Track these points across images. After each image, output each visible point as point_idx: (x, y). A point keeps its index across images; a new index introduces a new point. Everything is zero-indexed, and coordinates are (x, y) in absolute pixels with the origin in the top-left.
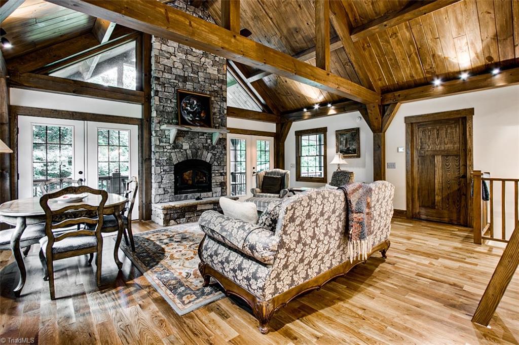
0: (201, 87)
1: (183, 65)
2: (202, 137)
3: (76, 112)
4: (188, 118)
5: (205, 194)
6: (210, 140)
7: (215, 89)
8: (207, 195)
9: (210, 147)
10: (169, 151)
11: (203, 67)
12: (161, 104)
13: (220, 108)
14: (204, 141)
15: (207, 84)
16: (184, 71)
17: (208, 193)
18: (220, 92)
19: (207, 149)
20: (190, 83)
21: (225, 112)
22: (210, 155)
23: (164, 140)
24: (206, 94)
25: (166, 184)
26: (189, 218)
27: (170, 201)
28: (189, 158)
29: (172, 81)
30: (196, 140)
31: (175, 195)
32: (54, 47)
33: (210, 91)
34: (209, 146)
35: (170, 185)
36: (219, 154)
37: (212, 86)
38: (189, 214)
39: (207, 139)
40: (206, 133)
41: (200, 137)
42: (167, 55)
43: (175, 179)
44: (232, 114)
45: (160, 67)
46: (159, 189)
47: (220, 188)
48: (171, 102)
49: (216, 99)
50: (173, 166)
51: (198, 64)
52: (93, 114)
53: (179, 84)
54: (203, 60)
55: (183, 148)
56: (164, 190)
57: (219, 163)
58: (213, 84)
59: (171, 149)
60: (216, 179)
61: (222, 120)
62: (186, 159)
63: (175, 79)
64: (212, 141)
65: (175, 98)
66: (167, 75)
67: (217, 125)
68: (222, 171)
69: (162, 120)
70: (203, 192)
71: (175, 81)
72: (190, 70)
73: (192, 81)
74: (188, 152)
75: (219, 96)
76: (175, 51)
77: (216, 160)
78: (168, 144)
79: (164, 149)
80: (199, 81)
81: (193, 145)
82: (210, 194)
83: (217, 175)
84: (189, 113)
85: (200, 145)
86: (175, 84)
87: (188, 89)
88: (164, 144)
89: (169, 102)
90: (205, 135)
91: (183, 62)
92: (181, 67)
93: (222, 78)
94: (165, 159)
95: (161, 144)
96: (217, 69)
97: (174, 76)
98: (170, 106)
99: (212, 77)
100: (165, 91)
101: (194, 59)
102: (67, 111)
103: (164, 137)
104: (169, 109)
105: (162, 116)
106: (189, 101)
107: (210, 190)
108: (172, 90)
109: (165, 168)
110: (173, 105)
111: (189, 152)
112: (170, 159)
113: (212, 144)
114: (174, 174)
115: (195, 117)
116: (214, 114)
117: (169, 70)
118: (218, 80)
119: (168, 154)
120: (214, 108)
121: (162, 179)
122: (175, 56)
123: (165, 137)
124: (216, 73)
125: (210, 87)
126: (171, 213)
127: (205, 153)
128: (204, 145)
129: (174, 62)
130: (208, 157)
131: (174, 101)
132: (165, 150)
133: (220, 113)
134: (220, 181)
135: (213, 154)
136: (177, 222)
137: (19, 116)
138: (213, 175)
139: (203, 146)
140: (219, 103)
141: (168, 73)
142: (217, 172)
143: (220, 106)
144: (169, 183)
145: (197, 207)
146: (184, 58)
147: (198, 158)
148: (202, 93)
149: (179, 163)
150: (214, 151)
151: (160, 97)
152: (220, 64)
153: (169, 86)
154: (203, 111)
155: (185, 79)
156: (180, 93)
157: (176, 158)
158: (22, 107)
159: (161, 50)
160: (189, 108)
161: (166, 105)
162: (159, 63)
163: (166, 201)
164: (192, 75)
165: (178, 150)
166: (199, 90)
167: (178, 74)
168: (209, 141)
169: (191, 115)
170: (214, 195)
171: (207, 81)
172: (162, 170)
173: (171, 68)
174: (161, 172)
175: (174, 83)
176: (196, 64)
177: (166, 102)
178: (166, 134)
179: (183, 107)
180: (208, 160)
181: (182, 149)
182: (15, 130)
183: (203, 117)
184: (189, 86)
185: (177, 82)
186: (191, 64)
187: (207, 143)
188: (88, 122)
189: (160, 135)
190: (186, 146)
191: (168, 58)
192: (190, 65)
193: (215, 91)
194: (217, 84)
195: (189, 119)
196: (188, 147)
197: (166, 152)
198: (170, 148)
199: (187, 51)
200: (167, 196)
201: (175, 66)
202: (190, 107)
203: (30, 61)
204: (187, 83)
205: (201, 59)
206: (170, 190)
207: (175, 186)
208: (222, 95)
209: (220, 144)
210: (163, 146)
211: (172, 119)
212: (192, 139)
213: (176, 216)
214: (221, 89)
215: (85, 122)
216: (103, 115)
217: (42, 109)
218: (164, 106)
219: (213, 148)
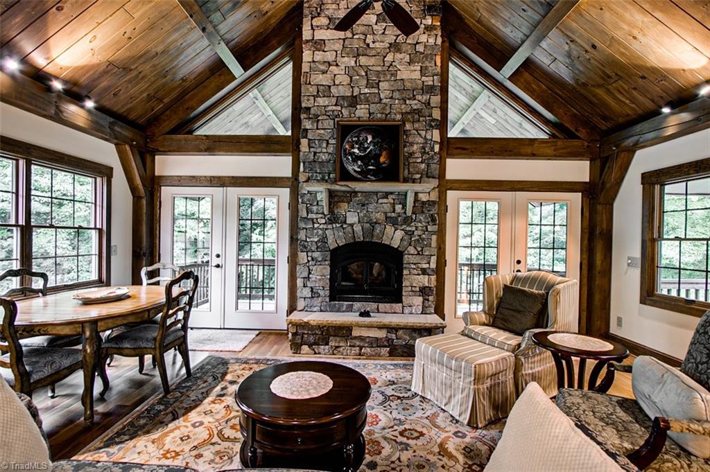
0: (384, 109)
1: (351, 78)
2: (385, 201)
3: (214, 177)
4: (353, 168)
5: (388, 305)
6: (400, 206)
7: (415, 107)
8: (391, 308)
9: (399, 219)
10: (321, 226)
11: (391, 70)
12: (312, 149)
13: (426, 143)
14: (387, 208)
15: (397, 101)
16: (352, 87)
17: (394, 305)
18: (426, 112)
19: (394, 222)
20: (362, 106)
21: (437, 148)
22: (399, 234)
23: (315, 208)
24: (394, 120)
25: (316, 281)
26: (337, 347)
27: (321, 311)
28: (357, 240)
29: (330, 108)
30: (371, 207)
31: (330, 301)
32: (187, 97)
33: (402, 114)
34: (399, 216)
35: (321, 283)
36: (419, 233)
37: (408, 102)
38: (336, 341)
39: (393, 205)
40: (392, 193)
41: (380, 201)
42: (323, 67)
43: (331, 275)
44: (459, 151)
45: (311, 89)
46: (304, 289)
47: (421, 298)
48: (328, 143)
49: (416, 125)
50: (329, 253)
51: (379, 69)
52: (233, 177)
53: (343, 111)
54: (389, 58)
55: (348, 222)
56: (312, 291)
57: (419, 249)
58: (409, 99)
59: (326, 223)
60: (414, 280)
61: (428, 165)
62: (352, 241)
63: (336, 105)
64: (404, 206)
65: (335, 136)
66: (322, 101)
67: (418, 176)
68: (425, 266)
69: (312, 176)
70: (381, 302)
71: (334, 108)
72: (365, 82)
73: (367, 101)
74: (355, 229)
75: (421, 119)
76: (336, 56)
77: (413, 243)
78: (320, 216)
79: (313, 223)
80: (381, 99)
81: (365, 215)
82: (398, 307)
83: (415, 272)
84: (356, 158)
85: (380, 216)
86: (336, 113)
87: (359, 118)
88: (314, 216)
89: (324, 145)
90: (390, 197)
91: (350, 72)
92: (346, 80)
93: (431, 83)
94: (316, 240)
95: (310, 216)
96: (419, 68)
97: (334, 100)
98: (326, 153)
99: (408, 85)
100: (317, 129)
101: (372, 61)
102: (205, 177)
103: (315, 203)
104: (324, 157)
105: (312, 170)
106: (358, 137)
107: (398, 299)
108: (329, 124)
109: (316, 255)
110: (331, 149)
111: (358, 228)
112: (324, 240)
113: (405, 213)
114: (331, 266)
115: (367, 165)
116: (411, 154)
117: (326, 91)
118: (422, 89)
119: (320, 232)
120: (412, 144)
121: (310, 273)
122: (337, 65)
123: (317, 204)
124: (417, 75)
125: (403, 106)
126: (303, 333)
127: (389, 229)
128: (389, 215)
129: (335, 75)
130: (394, 237)
131: (333, 141)
132: (316, 226)
133: (424, 153)
134: (421, 285)
135: (406, 232)
136: (313, 350)
137: (162, 188)
138: (405, 272)
139: (387, 218)
140: (423, 133)
141: (324, 96)
142: (413, 266)
143: (425, 138)
144: (320, 280)
145: (351, 330)
146: (353, 63)
147: (375, 240)
148: (385, 121)
149: (339, 247)
150: (409, 225)
151: (309, 140)
152: (426, 57)
153: (325, 117)
154: (384, 153)
155: (353, 101)
156: (343, 126)
157: (335, 238)
158: (164, 176)
159: (314, 61)
160: (356, 151)
161: (319, 150)
162: (310, 84)
163: (315, 309)
164: (366, 91)
165: (338, 225)
166: (379, 115)
167: (341, 95)
168: (398, 208)
169: (359, 163)
170: (407, 310)
171: (397, 95)
172: (310, 259)
173: (330, 87)
174: (309, 261)
175: (333, 111)
176: (374, 68)
177: (320, 147)
178: (319, 199)
179: (345, 150)
180: (395, 243)
181: (345, 222)
182: (158, 203)
183: (384, 163)
184: (361, 112)
185: (339, 108)
186: (366, 72)
187: (394, 212)
188: (228, 188)
189: (309, 200)
190: (352, 218)
191: (324, 72)
192: (364, 74)
193: (413, 111)
194: (419, 97)
195: (355, 171)
196: (356, 219)
197: (318, 228)
198: (323, 221)
199: (358, 50)
200: (317, 302)
201: (337, 82)
202: (359, 149)
203: (165, 121)
204: (358, 107)
205: (385, 57)
206: (322, 293)
207: (330, 287)
208: (430, 115)
209: (423, 212)
210: (312, 219)
211: (329, 174)
212: (363, 205)
213: (312, 339)
214: (429, 104)
215: (225, 188)
216: (244, 177)
217: (181, 176)
218: (315, 153)
219: (407, 221)
